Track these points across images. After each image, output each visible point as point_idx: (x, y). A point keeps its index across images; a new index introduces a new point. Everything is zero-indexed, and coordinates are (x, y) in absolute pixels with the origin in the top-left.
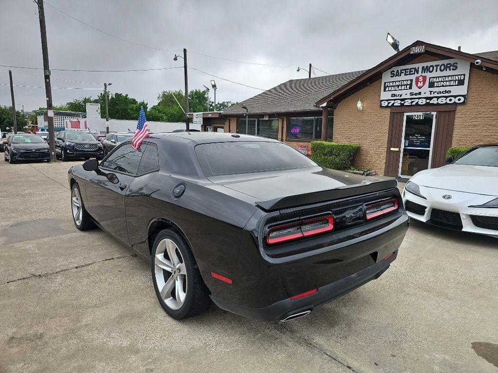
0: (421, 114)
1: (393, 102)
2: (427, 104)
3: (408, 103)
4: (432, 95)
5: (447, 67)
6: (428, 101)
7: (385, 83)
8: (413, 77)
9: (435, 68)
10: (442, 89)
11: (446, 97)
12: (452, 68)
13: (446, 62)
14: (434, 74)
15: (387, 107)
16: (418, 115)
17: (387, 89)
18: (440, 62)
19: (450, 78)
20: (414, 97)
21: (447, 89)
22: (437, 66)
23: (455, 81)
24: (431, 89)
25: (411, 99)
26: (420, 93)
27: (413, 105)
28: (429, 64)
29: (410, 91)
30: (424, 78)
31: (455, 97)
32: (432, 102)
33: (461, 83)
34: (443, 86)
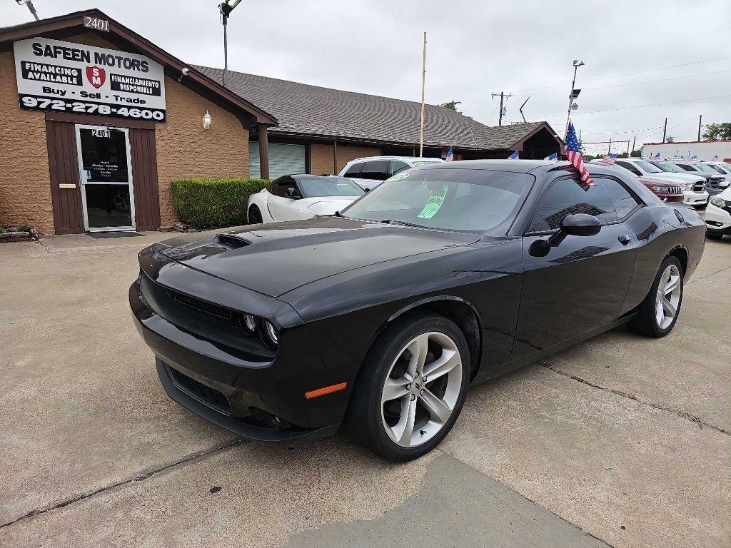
0: (104, 128)
1: (48, 102)
2: (113, 115)
3: (79, 108)
4: (119, 102)
5: (133, 64)
6: (114, 110)
7: (23, 63)
8: (83, 66)
9: (116, 61)
10: (133, 96)
11: (141, 109)
12: (140, 67)
13: (132, 56)
14: (114, 69)
15: (37, 108)
16: (100, 130)
17: (30, 75)
18: (124, 55)
19: (141, 82)
20: (88, 99)
21: (141, 97)
22: (119, 59)
23: (149, 87)
24: (117, 93)
25: (84, 102)
26: (98, 96)
27: (90, 114)
28: (107, 52)
29: (80, 89)
30: (102, 73)
31: (153, 110)
32: (120, 112)
33: (156, 92)
34: (132, 91)
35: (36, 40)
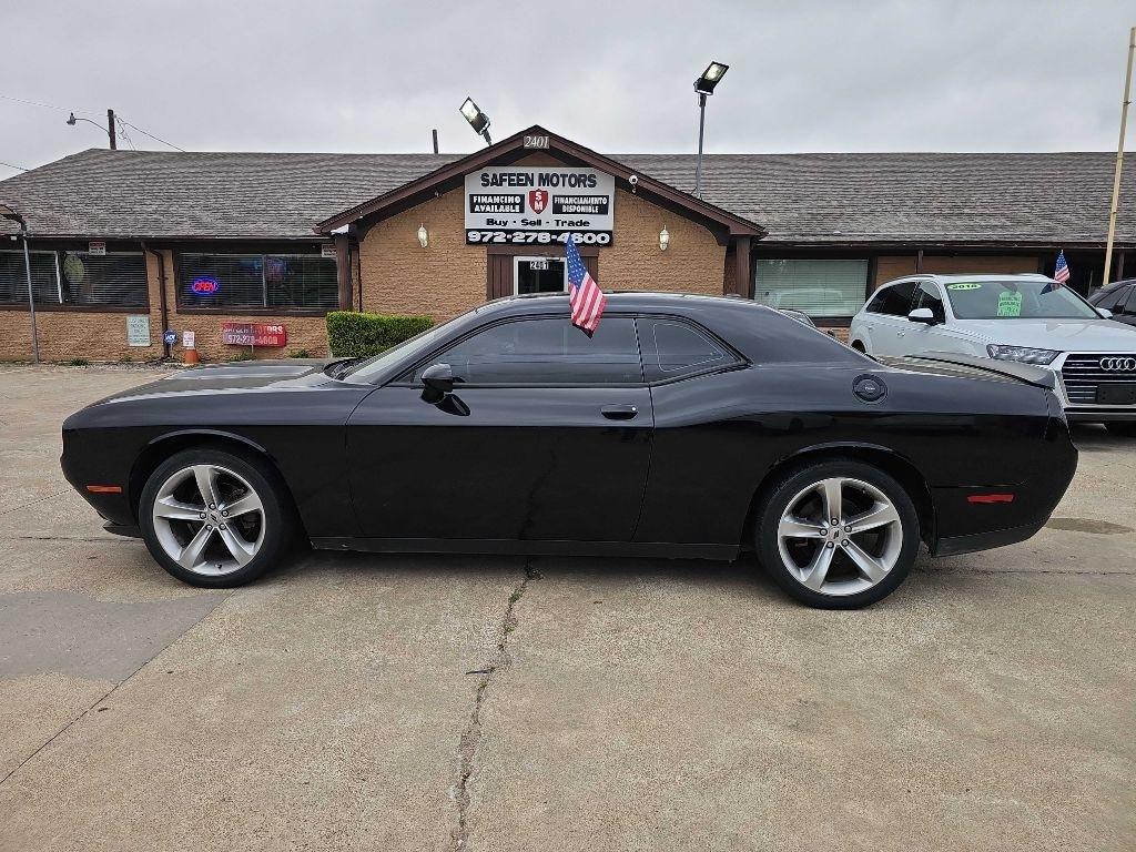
0: (544, 259)
1: (490, 234)
2: (553, 242)
3: (519, 238)
4: (560, 228)
5: (579, 181)
6: (554, 237)
7: (472, 196)
8: (526, 190)
9: (561, 179)
10: (576, 218)
11: (584, 232)
12: (587, 183)
13: (578, 171)
14: (559, 190)
15: (480, 243)
16: (539, 262)
17: (477, 209)
18: (569, 171)
19: (586, 201)
20: (529, 227)
21: (584, 218)
22: (564, 176)
23: (595, 205)
24: (558, 217)
25: (524, 231)
26: (539, 222)
27: (530, 244)
28: (550, 171)
29: (522, 216)
30: (545, 195)
31: (597, 233)
32: (560, 239)
33: (603, 210)
34: (576, 212)
35: (484, 170)
